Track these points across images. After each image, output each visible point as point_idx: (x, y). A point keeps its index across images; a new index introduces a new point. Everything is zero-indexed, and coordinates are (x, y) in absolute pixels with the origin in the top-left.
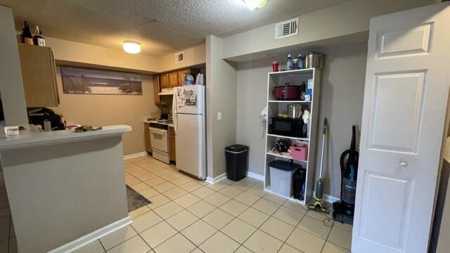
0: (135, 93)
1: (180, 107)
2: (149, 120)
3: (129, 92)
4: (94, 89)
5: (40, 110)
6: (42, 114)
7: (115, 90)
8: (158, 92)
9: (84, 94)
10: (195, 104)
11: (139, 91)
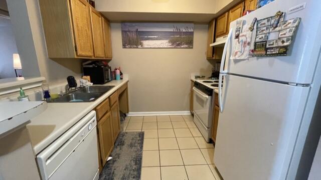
0: (186, 46)
1: (236, 61)
2: (197, 77)
3: (178, 45)
4: (146, 43)
5: (90, 62)
6: (91, 66)
7: (164, 43)
8: (211, 43)
9: (137, 48)
10: (284, 51)
11: (190, 43)
